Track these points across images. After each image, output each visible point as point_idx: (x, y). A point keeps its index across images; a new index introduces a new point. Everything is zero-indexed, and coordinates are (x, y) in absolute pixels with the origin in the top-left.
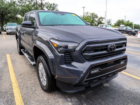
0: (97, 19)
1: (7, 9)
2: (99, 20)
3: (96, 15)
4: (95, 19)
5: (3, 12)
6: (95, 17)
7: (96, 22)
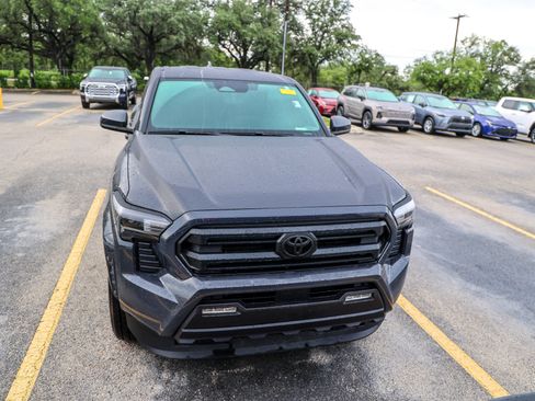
0: (512, 69)
1: (165, 18)
2: (524, 73)
3: (512, 49)
4: (505, 66)
5: (155, 30)
6: (506, 58)
7: (505, 82)
